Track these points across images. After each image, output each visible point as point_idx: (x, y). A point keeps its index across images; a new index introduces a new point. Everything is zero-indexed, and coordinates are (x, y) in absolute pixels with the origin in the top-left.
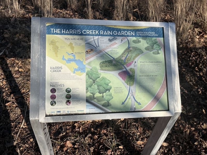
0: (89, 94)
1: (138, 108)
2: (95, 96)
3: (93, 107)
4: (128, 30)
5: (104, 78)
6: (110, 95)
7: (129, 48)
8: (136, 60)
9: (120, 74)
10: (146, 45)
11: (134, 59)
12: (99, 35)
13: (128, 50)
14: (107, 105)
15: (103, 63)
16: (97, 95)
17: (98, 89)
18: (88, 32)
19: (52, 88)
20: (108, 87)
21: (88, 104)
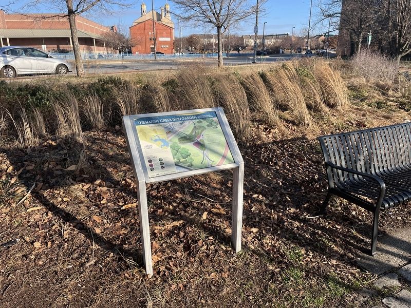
0: (176, 160)
1: (213, 164)
2: (181, 161)
3: (181, 168)
4: (191, 116)
5: (183, 148)
6: (191, 159)
7: (195, 127)
8: (202, 133)
9: (194, 144)
10: (207, 124)
11: (201, 133)
12: (173, 121)
13: (195, 128)
14: (191, 165)
15: (180, 138)
16: (182, 160)
17: (182, 156)
18: (164, 120)
19: (148, 160)
20: (189, 154)
21: (177, 167)
